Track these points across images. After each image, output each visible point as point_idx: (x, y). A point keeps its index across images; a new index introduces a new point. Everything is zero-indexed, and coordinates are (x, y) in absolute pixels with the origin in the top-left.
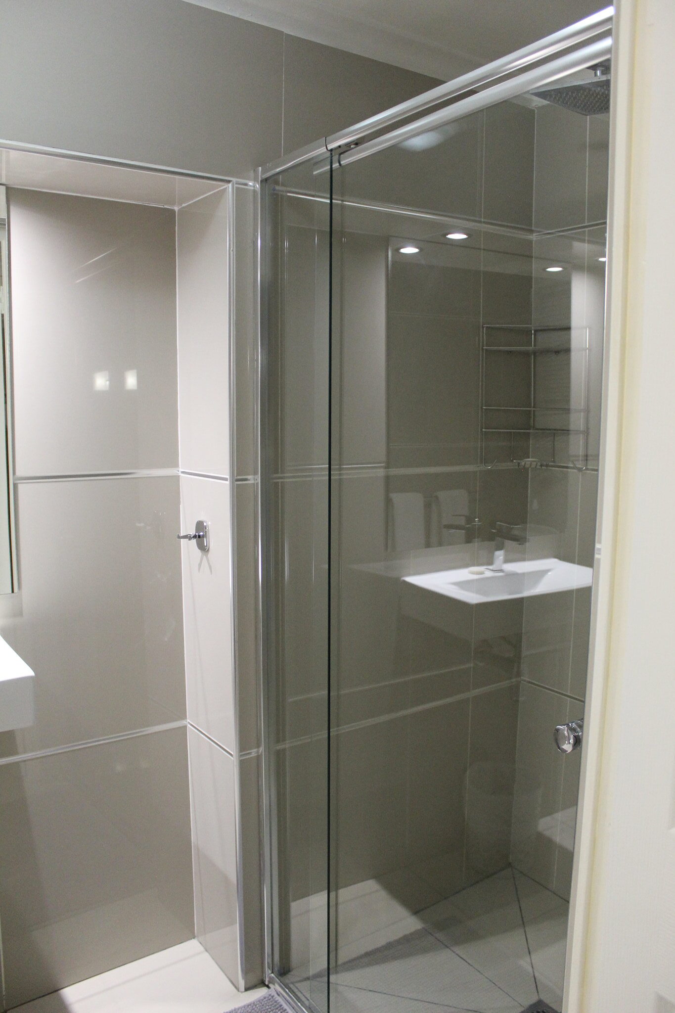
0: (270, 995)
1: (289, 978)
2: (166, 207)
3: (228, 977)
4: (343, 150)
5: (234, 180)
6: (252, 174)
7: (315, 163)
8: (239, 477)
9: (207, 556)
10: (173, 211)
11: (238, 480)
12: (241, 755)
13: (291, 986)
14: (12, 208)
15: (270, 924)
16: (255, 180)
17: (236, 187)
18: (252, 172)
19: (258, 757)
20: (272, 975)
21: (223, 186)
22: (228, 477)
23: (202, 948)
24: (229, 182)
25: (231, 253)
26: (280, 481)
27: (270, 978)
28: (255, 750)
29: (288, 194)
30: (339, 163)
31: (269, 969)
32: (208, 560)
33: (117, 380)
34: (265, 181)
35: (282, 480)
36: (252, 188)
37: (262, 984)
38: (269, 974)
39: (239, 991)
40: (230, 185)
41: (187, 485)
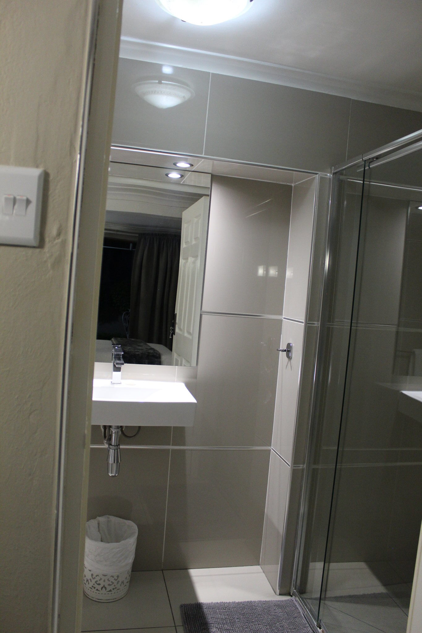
0: (291, 600)
1: (304, 596)
2: (288, 184)
3: (272, 587)
4: (371, 160)
5: (319, 173)
6: (329, 170)
7: (357, 166)
8: (309, 322)
9: (290, 361)
10: (291, 186)
11: (308, 324)
12: (294, 466)
13: (305, 600)
14: (213, 184)
15: (297, 562)
16: (331, 173)
17: (321, 177)
18: (329, 169)
19: (303, 469)
20: (295, 590)
21: (313, 176)
22: (304, 321)
23: (262, 571)
24: (317, 174)
25: (316, 209)
26: (331, 326)
27: (293, 592)
28: (302, 465)
29: (348, 180)
30: (369, 166)
31: (294, 587)
32: (290, 363)
33: (267, 271)
34: (335, 174)
35: (332, 326)
36: (329, 177)
37: (289, 594)
38: (293, 590)
39: (276, 594)
40: (317, 175)
41: (286, 325)
